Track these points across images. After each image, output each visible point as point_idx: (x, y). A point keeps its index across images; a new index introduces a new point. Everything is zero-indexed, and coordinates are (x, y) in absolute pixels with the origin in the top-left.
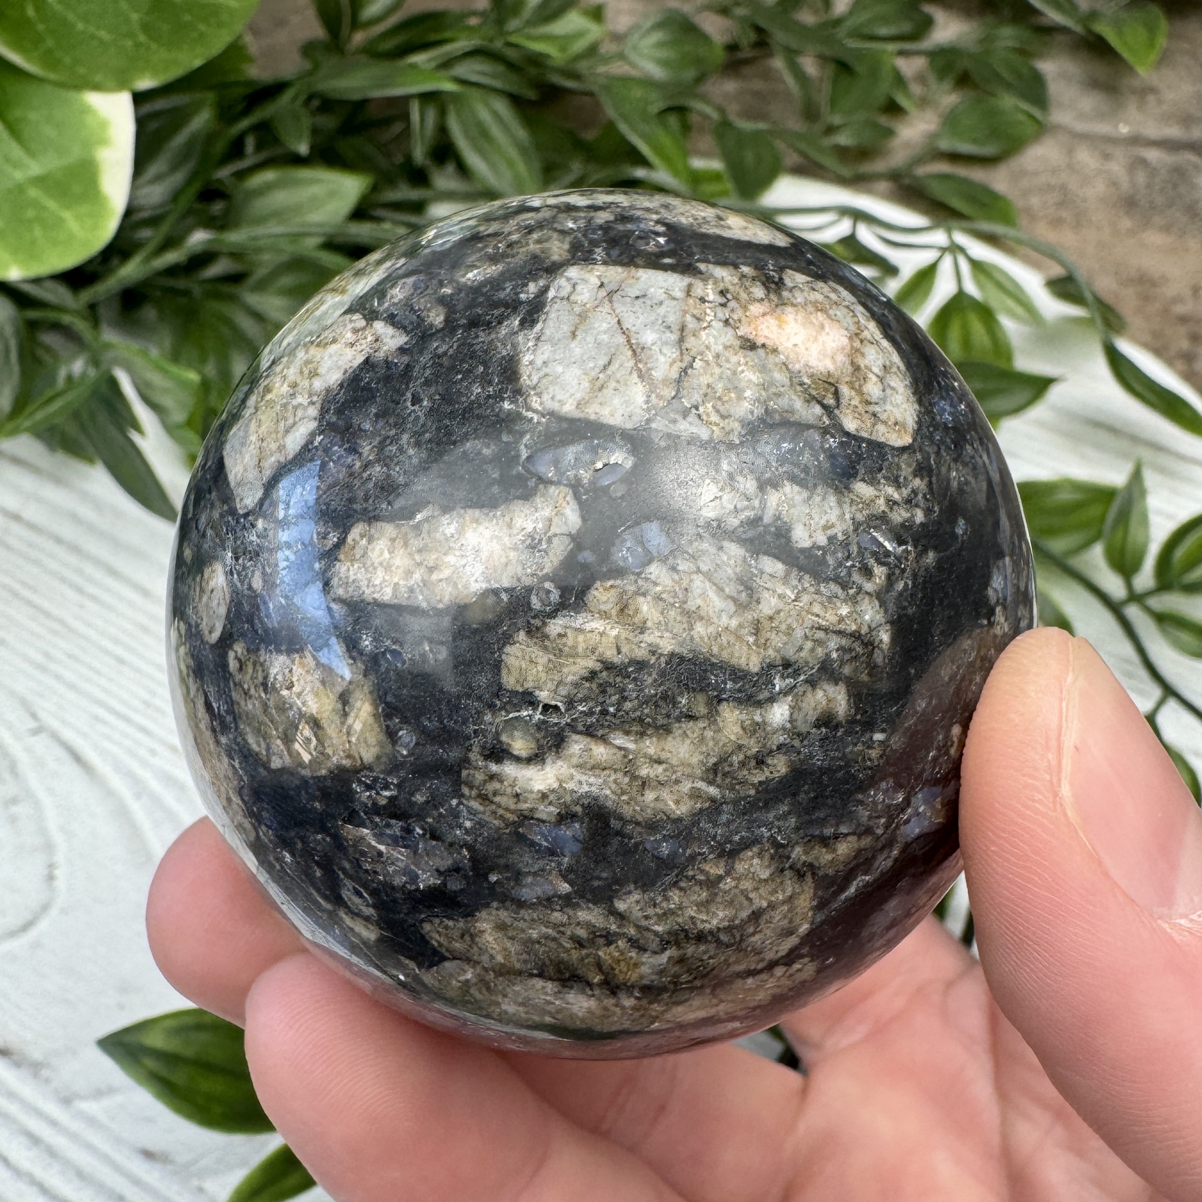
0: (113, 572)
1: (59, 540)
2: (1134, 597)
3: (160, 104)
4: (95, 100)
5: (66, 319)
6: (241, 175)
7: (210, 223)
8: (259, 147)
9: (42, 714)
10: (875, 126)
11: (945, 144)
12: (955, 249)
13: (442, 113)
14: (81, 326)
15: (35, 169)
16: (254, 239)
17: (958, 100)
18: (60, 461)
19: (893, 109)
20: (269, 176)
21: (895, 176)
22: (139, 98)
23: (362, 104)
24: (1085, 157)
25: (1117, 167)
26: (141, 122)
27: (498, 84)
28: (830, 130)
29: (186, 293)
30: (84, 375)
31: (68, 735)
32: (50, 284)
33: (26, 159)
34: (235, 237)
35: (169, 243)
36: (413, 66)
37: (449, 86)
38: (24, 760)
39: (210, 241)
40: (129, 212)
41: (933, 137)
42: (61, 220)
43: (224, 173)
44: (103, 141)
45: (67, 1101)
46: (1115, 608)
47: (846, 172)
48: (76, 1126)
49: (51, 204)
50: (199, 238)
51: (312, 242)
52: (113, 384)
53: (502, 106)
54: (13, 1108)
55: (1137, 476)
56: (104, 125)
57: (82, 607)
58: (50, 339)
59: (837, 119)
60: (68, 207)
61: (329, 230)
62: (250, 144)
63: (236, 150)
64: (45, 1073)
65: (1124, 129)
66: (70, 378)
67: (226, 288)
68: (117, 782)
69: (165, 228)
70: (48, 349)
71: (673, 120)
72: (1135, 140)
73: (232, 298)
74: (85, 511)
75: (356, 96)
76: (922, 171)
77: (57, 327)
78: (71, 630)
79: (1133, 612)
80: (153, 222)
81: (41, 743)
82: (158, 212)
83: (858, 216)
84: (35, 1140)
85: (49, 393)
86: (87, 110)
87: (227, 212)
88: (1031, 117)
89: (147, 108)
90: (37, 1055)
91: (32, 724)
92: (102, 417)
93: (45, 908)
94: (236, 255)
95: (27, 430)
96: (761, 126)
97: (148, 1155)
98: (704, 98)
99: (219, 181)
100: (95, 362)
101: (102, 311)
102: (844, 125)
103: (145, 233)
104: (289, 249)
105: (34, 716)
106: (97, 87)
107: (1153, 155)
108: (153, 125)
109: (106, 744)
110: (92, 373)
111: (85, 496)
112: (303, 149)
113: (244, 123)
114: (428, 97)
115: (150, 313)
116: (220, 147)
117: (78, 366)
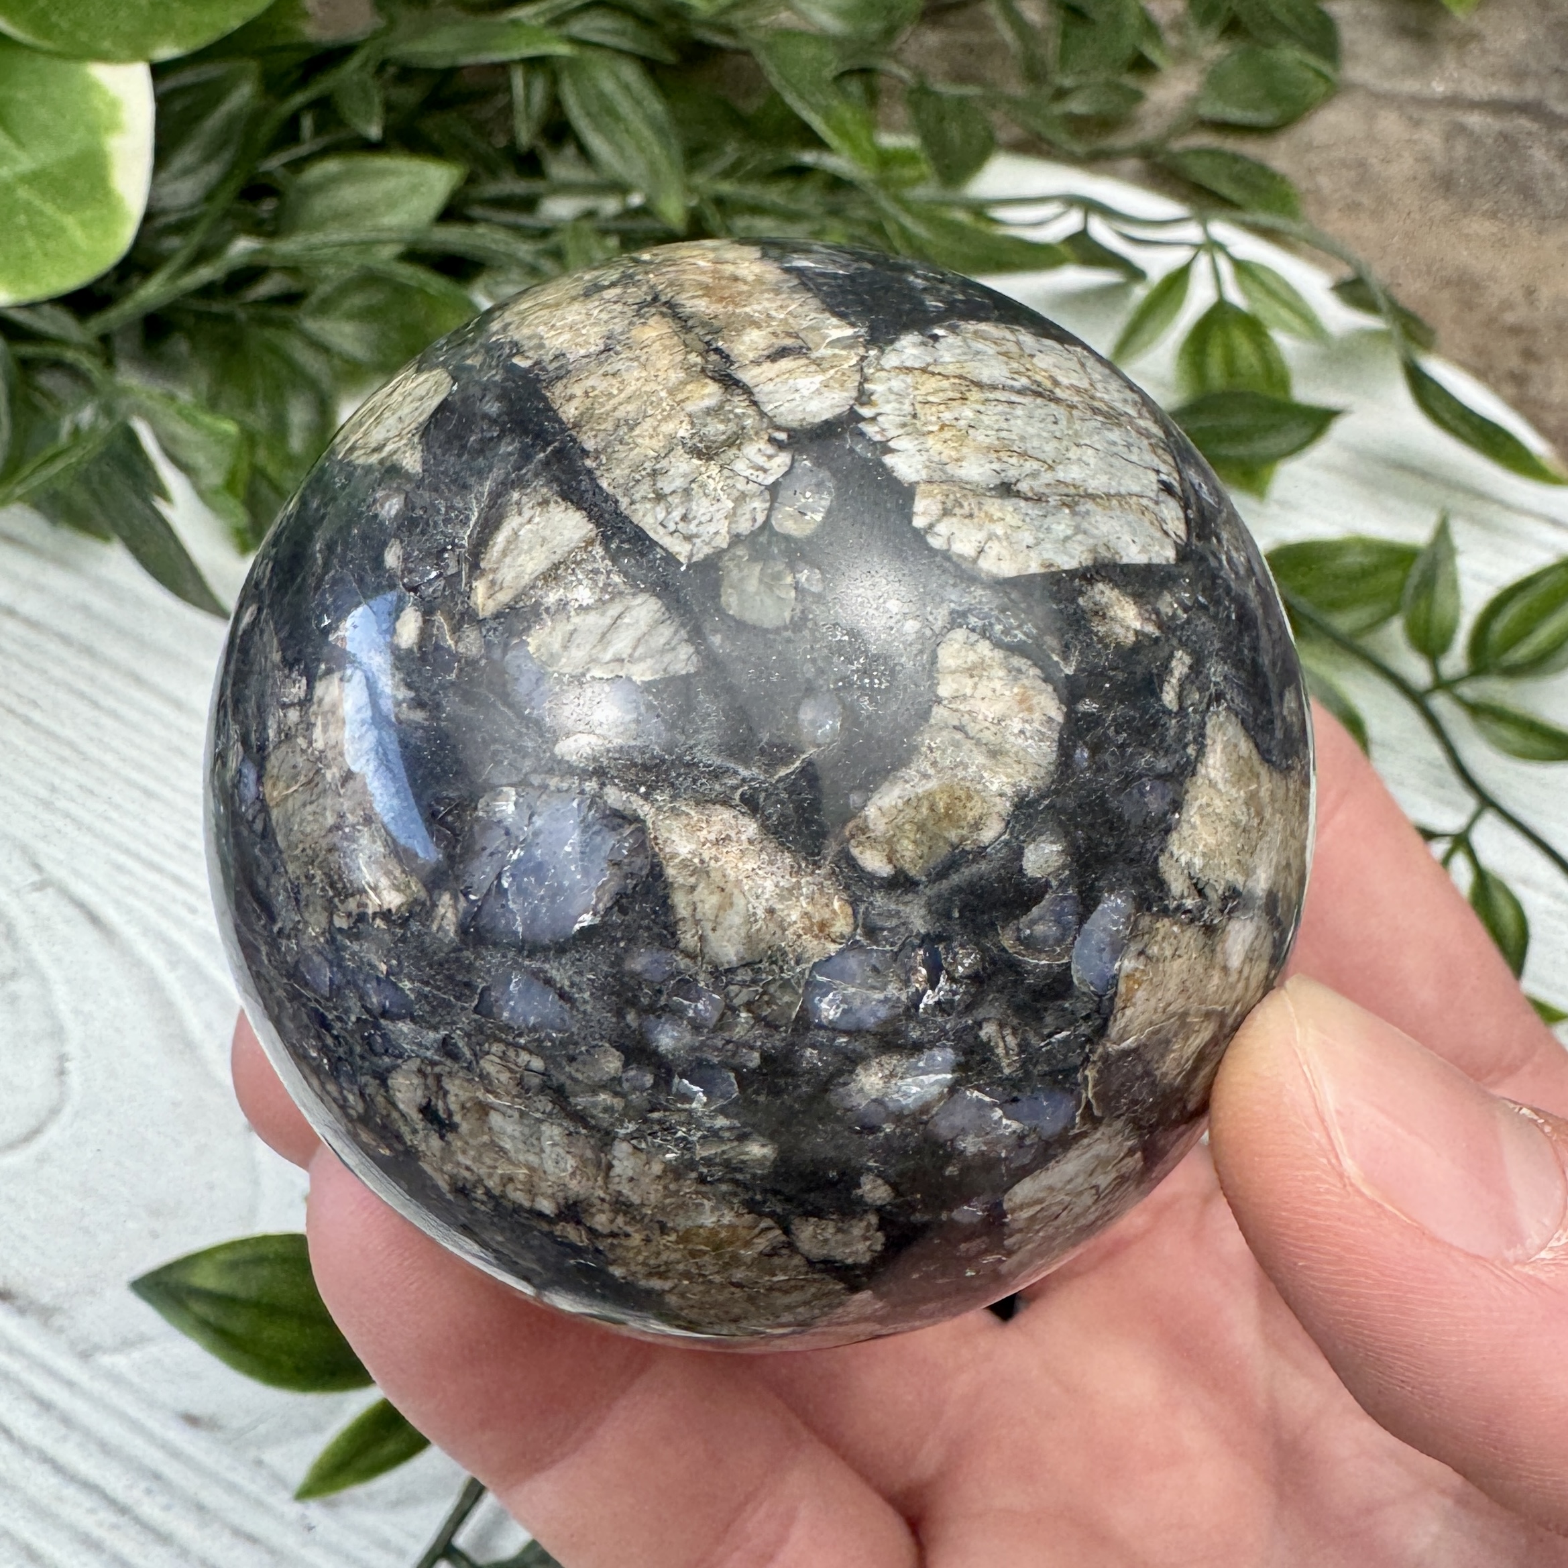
0: (138, 680)
1: (65, 639)
2: (1442, 684)
3: (187, 77)
4: (100, 72)
5: (70, 355)
6: (297, 165)
7: (257, 228)
8: (319, 130)
9: (48, 866)
10: (1118, 88)
11: (1209, 110)
12: (1213, 246)
13: (554, 81)
14: (87, 363)
15: (26, 163)
16: (311, 249)
17: (1227, 52)
18: (64, 538)
19: (1142, 65)
20: (332, 166)
21: (1146, 153)
22: (158, 71)
23: (451, 72)
24: (1390, 124)
25: (1431, 137)
26: (162, 101)
27: (625, 44)
28: (1061, 94)
29: (229, 318)
30: (93, 429)
31: (83, 890)
32: (47, 309)
33: (14, 151)
34: (289, 246)
35: (201, 256)
36: (515, 23)
37: (563, 50)
38: (24, 924)
39: (255, 252)
40: (149, 216)
41: (1193, 100)
42: (62, 230)
43: (274, 163)
44: (113, 126)
45: (85, 1356)
46: (1417, 698)
47: (1079, 148)
48: (99, 1387)
49: (49, 209)
50: (242, 247)
51: (388, 252)
52: (132, 438)
53: (630, 73)
54: (15, 1366)
55: (1442, 531)
56: (114, 105)
57: (96, 725)
58: (48, 381)
59: (1068, 82)
60: (69, 212)
61: (408, 236)
62: (307, 123)
63: (289, 133)
64: (58, 1320)
65: (1439, 88)
66: (76, 432)
67: (278, 312)
68: (144, 948)
69: (197, 238)
70: (48, 395)
71: (854, 87)
72: (1454, 102)
73: (285, 325)
74: (100, 603)
75: (441, 63)
76: (1177, 145)
77: (58, 365)
78: (85, 757)
79: (1441, 704)
80: (182, 227)
81: (46, 902)
82: (188, 214)
83: (1090, 206)
84: (45, 1406)
85: (50, 452)
86: (91, 86)
87: (277, 215)
88: (1319, 74)
89: (170, 83)
90: (46, 1299)
91: (35, 877)
92: (119, 482)
93: (55, 1111)
94: (292, 269)
95: (21, 499)
96: (971, 90)
97: (192, 1420)
98: (895, 56)
99: (268, 174)
100: (108, 410)
101: (118, 343)
102: (1079, 88)
103: (173, 242)
104: (355, 262)
105: (37, 867)
106: (104, 57)
107: (1475, 120)
108: (178, 105)
109: (131, 900)
110: (104, 424)
111: (99, 584)
112: (374, 131)
113: (299, 99)
114: (534, 64)
115: (180, 346)
116: (266, 131)
117: (86, 415)
